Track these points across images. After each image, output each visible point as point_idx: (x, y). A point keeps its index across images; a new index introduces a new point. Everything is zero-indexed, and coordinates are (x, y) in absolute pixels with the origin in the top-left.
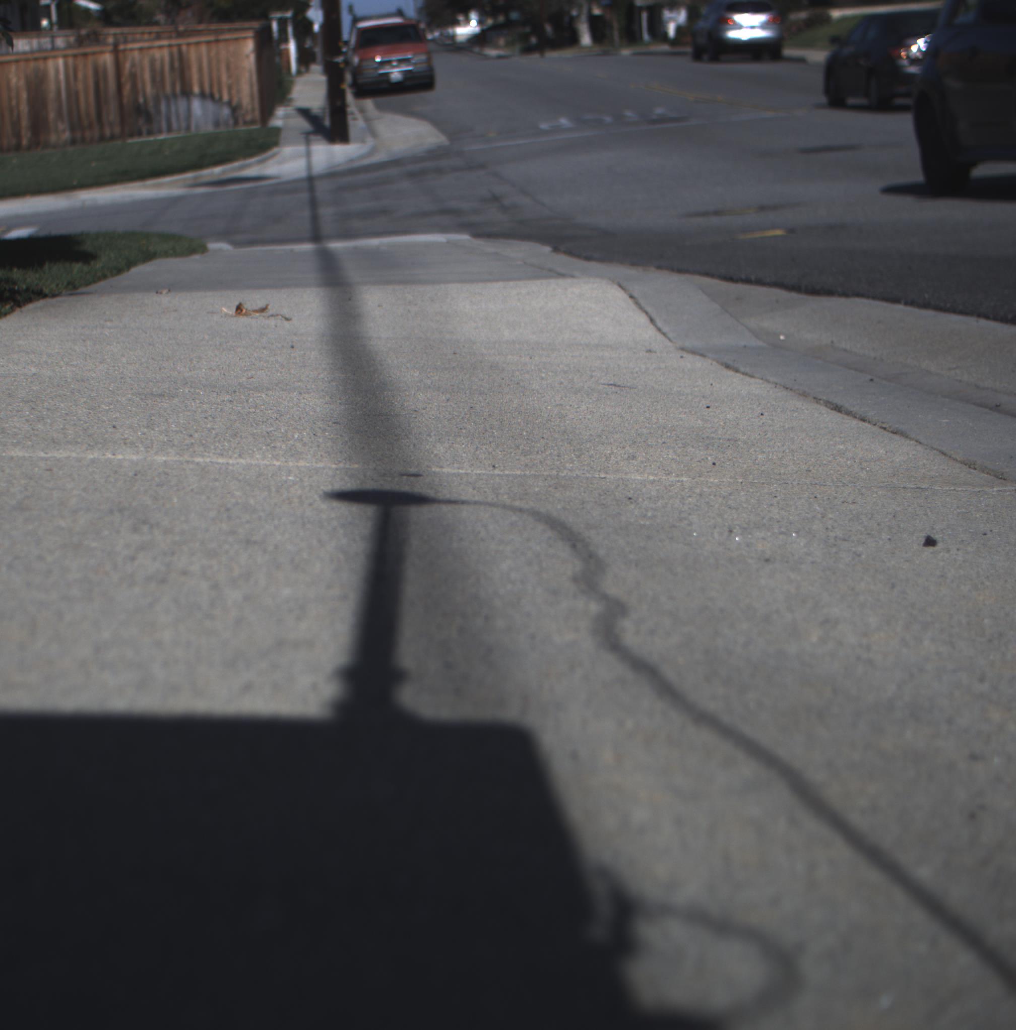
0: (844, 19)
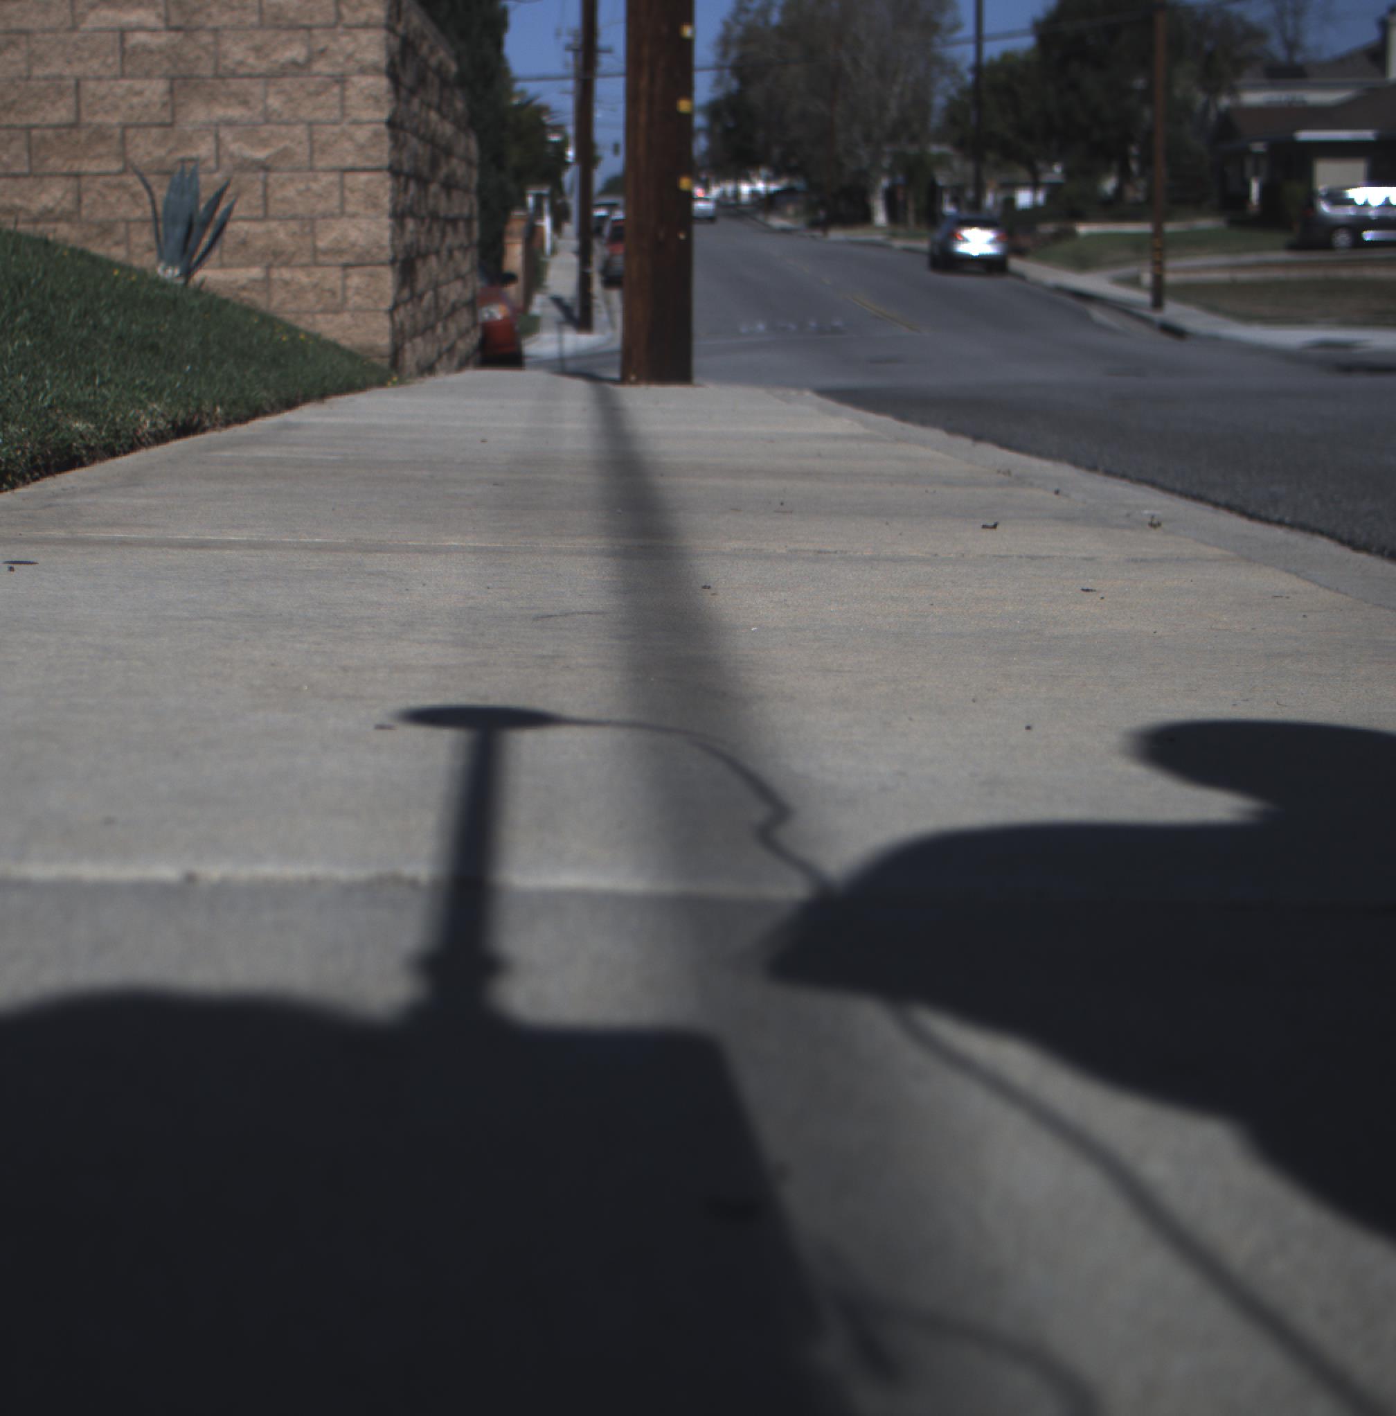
0: (1091, 237)
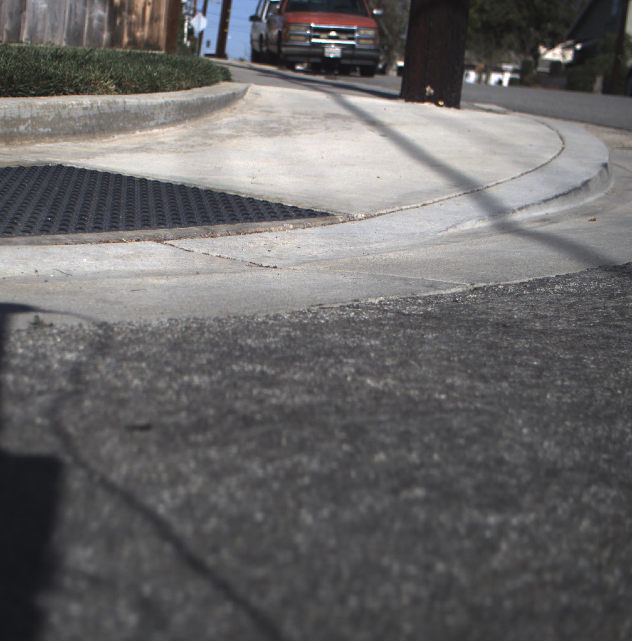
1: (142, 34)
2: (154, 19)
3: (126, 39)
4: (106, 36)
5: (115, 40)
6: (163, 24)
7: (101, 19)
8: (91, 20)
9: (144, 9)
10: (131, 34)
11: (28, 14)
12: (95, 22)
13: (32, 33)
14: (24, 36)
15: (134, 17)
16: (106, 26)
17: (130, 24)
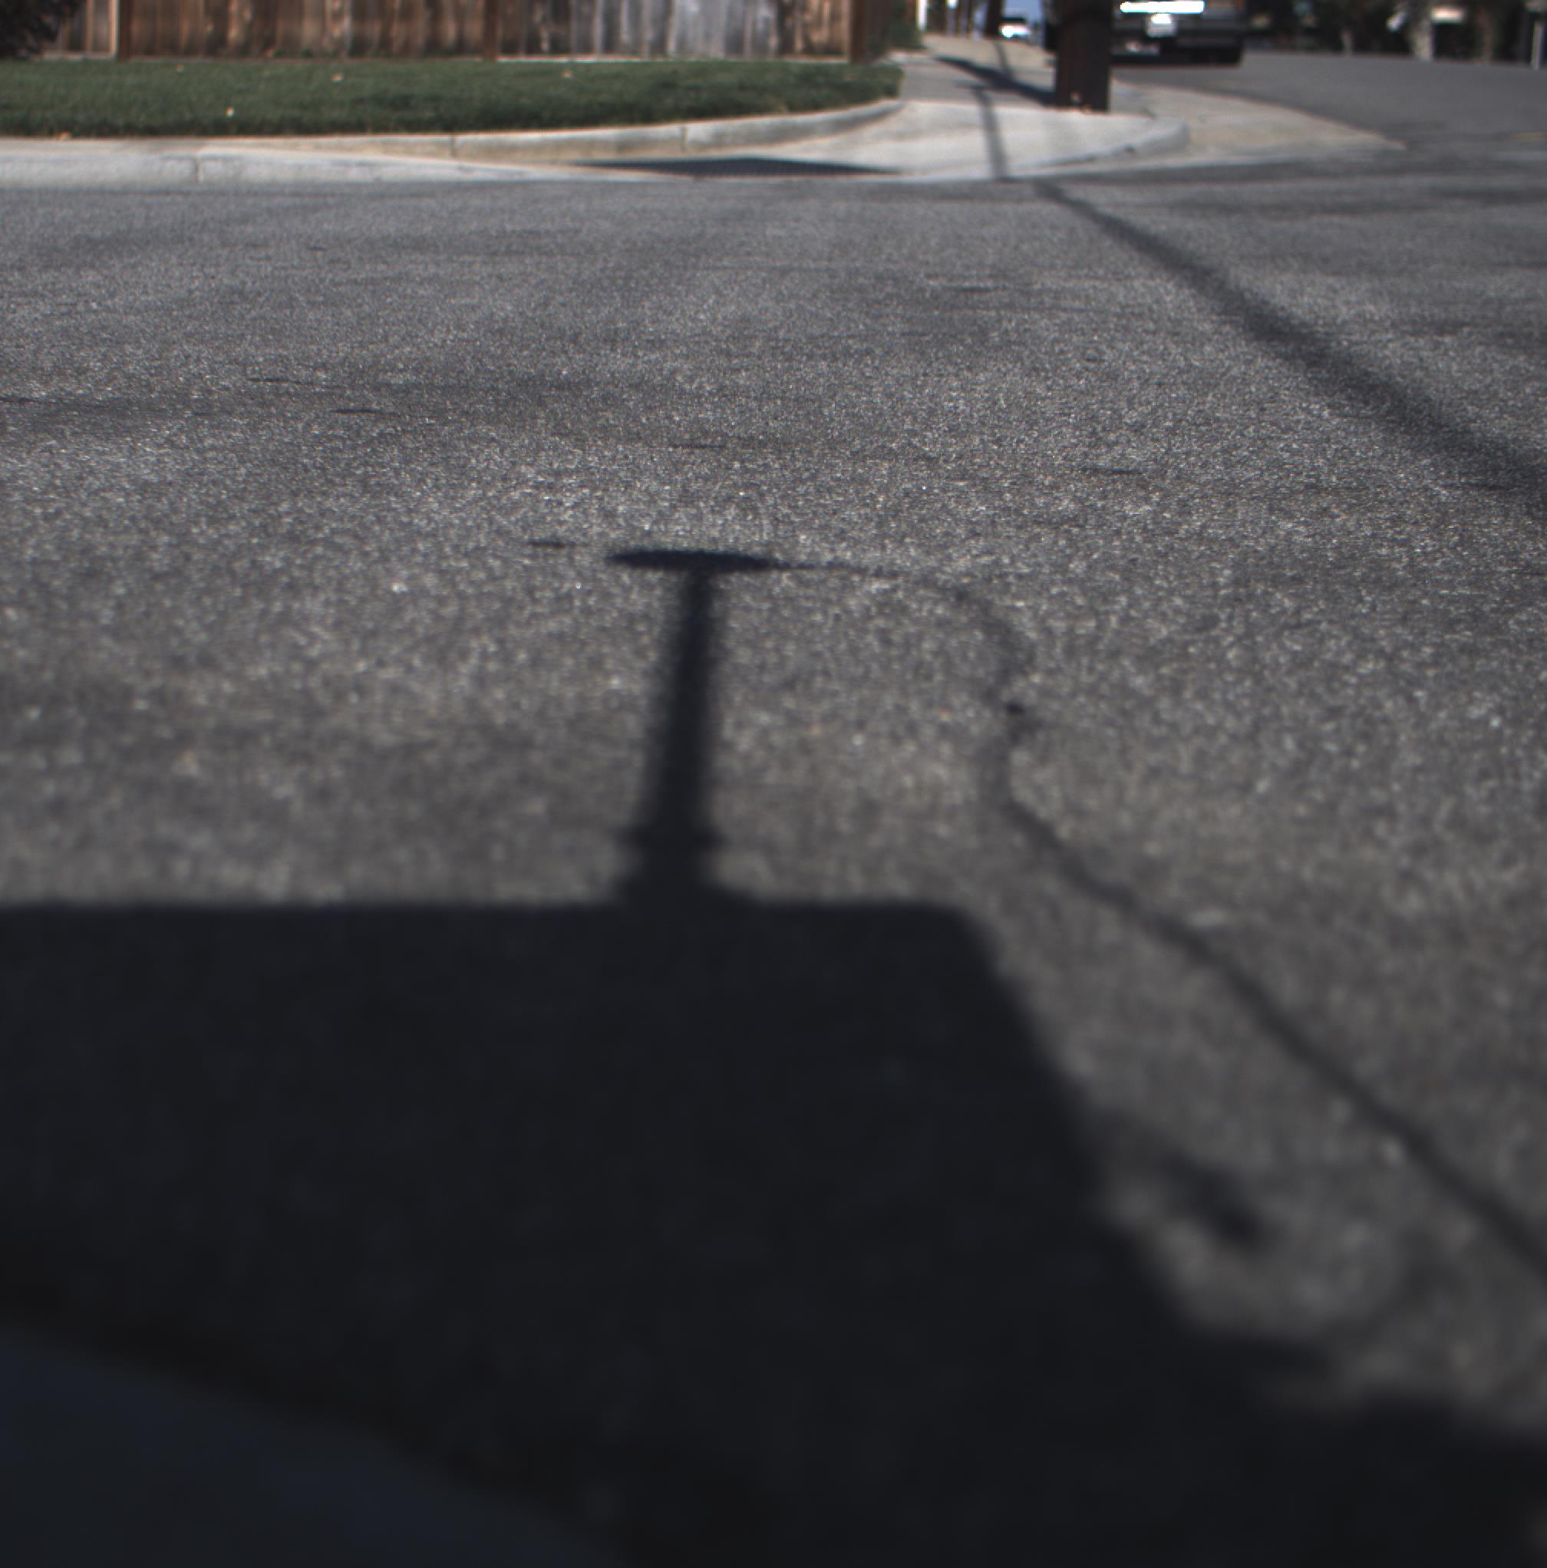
1: (819, 37)
2: (835, 17)
3: (799, 44)
4: (773, 42)
5: (786, 47)
6: (845, 26)
7: (766, 21)
8: (754, 23)
9: (821, 7)
10: (806, 39)
11: (675, 22)
12: (760, 26)
13: (682, 44)
14: (672, 46)
15: (808, 18)
16: (773, 30)
17: (806, 26)
